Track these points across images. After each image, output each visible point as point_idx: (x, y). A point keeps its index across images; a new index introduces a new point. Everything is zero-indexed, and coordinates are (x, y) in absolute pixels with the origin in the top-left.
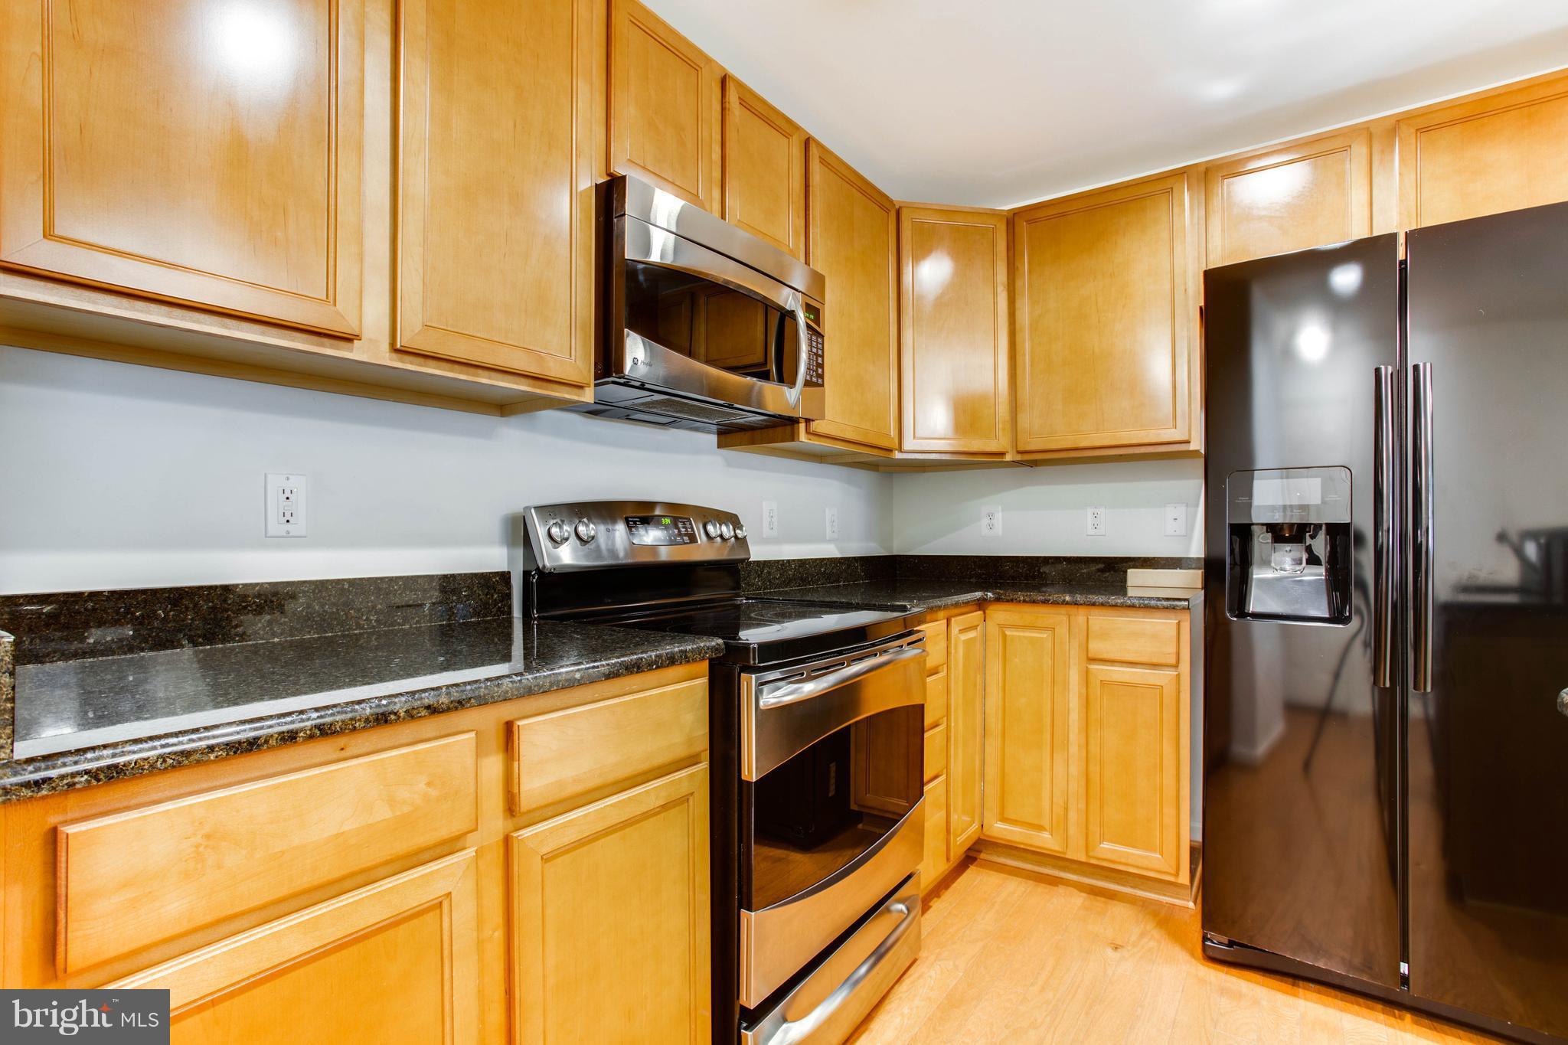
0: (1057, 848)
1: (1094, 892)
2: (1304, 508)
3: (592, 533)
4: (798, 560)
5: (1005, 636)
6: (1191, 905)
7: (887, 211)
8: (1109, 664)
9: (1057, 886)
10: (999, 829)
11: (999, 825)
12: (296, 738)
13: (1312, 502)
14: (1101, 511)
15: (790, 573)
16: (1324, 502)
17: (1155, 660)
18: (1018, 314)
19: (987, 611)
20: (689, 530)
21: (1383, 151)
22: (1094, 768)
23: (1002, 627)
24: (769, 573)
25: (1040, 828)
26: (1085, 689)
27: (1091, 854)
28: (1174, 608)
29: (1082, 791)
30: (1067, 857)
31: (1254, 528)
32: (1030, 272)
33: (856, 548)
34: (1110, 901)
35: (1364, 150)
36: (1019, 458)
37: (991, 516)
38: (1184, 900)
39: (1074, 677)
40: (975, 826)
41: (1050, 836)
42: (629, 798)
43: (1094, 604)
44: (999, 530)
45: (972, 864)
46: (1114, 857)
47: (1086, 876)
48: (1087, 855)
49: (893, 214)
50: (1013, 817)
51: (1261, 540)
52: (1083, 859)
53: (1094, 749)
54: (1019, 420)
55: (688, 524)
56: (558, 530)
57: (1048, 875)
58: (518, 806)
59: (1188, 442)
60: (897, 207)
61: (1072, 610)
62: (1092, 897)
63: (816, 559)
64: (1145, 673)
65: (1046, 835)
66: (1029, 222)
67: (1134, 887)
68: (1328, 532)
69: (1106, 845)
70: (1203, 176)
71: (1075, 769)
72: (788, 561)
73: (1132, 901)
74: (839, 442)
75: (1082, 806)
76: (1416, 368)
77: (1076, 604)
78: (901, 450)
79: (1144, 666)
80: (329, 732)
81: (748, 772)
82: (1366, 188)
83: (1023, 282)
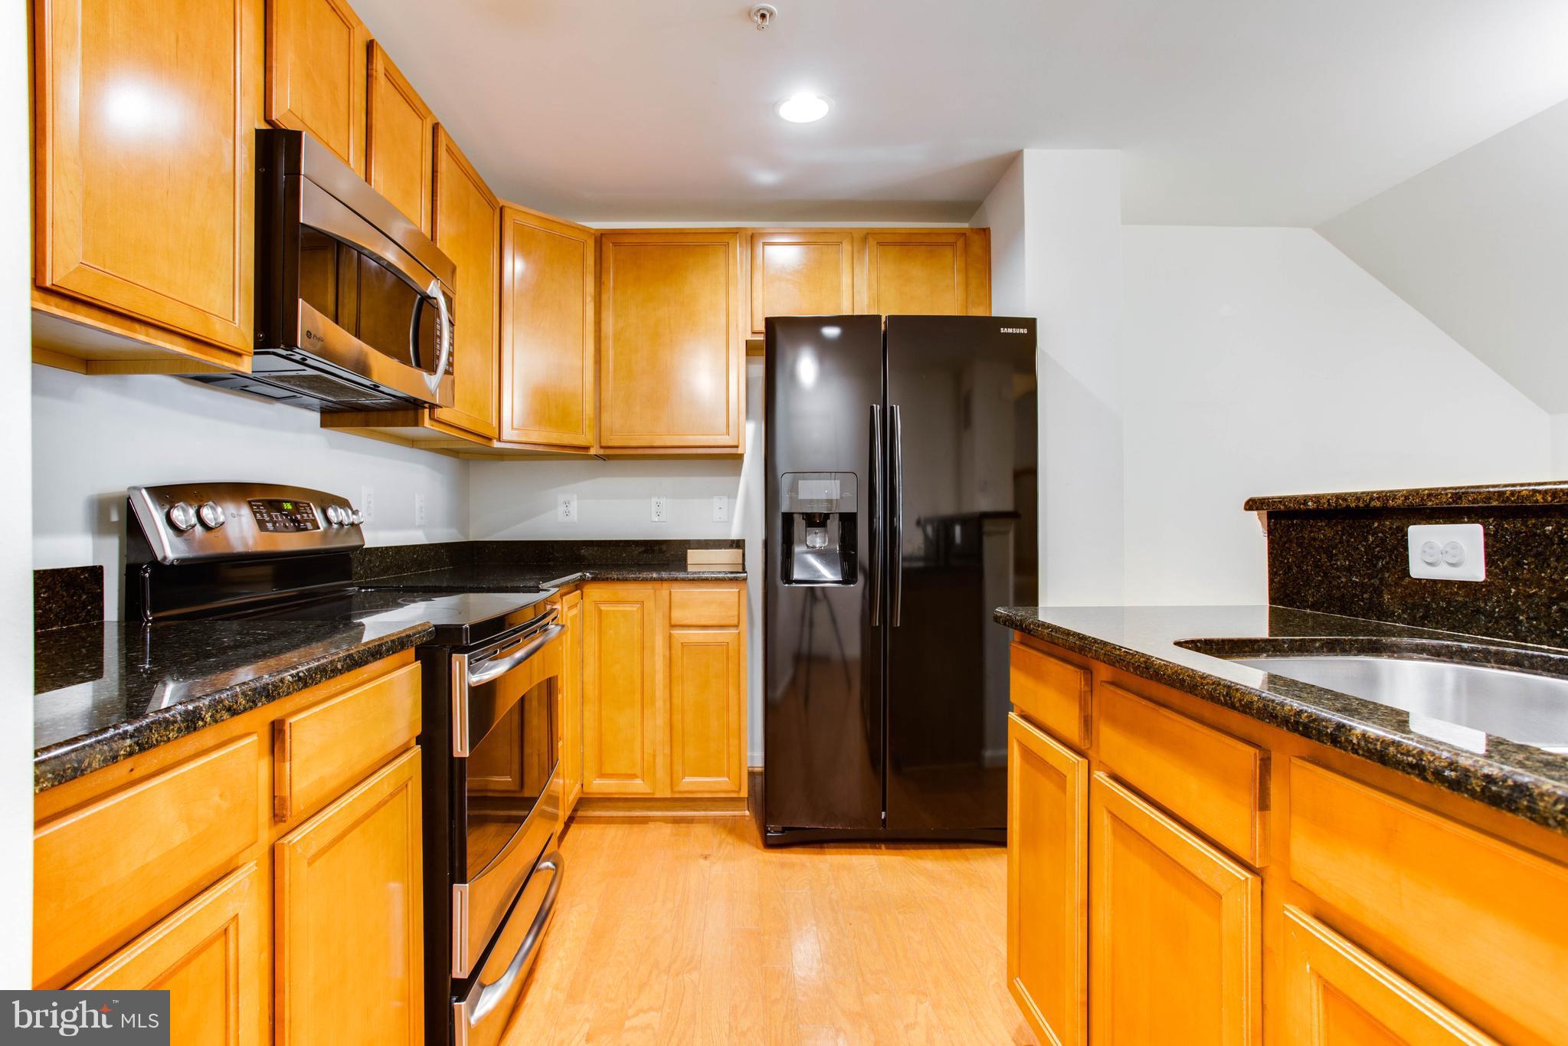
0: (648, 790)
1: (677, 821)
2: (830, 501)
3: (222, 519)
4: (395, 547)
5: (600, 612)
6: (747, 813)
7: (493, 209)
8: (686, 628)
9: (647, 824)
10: (599, 786)
11: (598, 781)
12: (117, 758)
13: (834, 498)
14: (663, 501)
15: (388, 560)
16: (841, 498)
17: (723, 622)
18: (603, 323)
19: (584, 590)
20: (311, 516)
21: (859, 252)
22: (677, 717)
23: (597, 603)
24: (370, 561)
25: (633, 776)
26: (668, 651)
27: (676, 789)
28: (737, 580)
29: (667, 738)
30: (655, 796)
31: (795, 515)
32: (614, 288)
33: (443, 534)
34: (691, 825)
35: (850, 248)
36: (601, 452)
37: (567, 504)
38: (741, 810)
39: (659, 642)
40: (578, 786)
41: (642, 782)
42: (369, 788)
43: (676, 580)
44: (574, 515)
45: (572, 823)
46: (694, 788)
47: (669, 810)
48: (672, 791)
49: (498, 211)
50: (610, 771)
51: (799, 524)
52: (668, 795)
53: (677, 701)
54: (603, 418)
55: (308, 508)
56: (181, 513)
57: (637, 817)
58: (289, 810)
59: (737, 447)
60: (501, 205)
61: (657, 585)
62: (677, 825)
63: (410, 546)
64: (716, 633)
65: (639, 781)
66: (615, 244)
67: (706, 810)
68: (840, 519)
69: (687, 779)
70: (750, 238)
71: (661, 720)
72: (386, 548)
73: (705, 820)
74: (453, 429)
75: (667, 751)
76: (892, 408)
77: (662, 580)
78: (499, 440)
79: (716, 628)
80: (147, 746)
81: (461, 749)
82: (851, 276)
83: (608, 297)
